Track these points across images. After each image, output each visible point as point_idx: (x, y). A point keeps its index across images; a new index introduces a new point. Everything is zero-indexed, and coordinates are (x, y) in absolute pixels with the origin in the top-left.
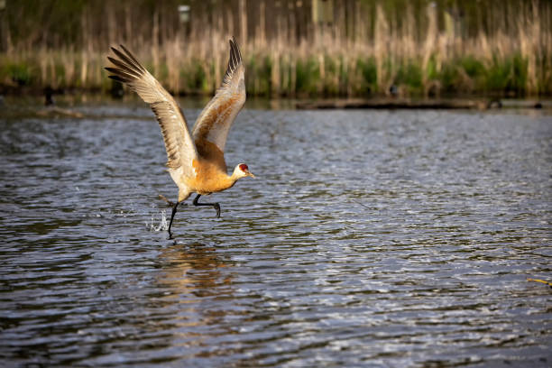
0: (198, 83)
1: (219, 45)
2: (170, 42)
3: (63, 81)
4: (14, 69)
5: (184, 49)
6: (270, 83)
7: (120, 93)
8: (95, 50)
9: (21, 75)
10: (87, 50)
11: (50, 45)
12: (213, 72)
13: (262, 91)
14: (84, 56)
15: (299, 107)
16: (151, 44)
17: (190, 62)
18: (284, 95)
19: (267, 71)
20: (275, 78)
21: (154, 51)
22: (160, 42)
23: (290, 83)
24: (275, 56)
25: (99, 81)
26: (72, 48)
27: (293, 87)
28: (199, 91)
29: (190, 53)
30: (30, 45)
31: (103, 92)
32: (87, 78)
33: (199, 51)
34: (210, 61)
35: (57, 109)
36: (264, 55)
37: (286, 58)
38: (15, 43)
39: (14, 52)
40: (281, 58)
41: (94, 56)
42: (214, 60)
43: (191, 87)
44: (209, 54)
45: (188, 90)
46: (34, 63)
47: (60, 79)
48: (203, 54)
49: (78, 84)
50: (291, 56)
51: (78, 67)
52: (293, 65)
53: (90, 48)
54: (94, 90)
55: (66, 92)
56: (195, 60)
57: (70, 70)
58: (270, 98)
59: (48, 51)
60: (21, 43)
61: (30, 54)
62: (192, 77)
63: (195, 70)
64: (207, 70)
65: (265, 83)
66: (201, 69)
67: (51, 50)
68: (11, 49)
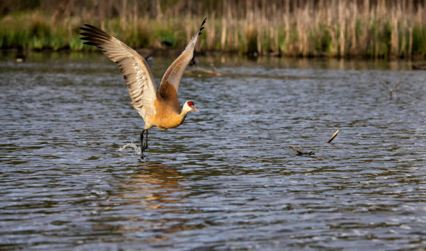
0: (325, 46)
1: (344, 12)
2: (300, 11)
3: (205, 44)
4: (162, 34)
5: (312, 16)
6: (389, 46)
7: (255, 54)
8: (233, 16)
9: (168, 39)
10: (227, 17)
11: (194, 12)
12: (338, 36)
13: (381, 53)
14: (224, 21)
15: (414, 68)
16: (284, 11)
17: (317, 27)
18: (402, 57)
19: (387, 34)
20: (394, 41)
21: (286, 18)
22: (291, 10)
23: (407, 47)
24: (394, 22)
25: (236, 44)
26: (213, 15)
27: (410, 50)
28: (326, 53)
29: (318, 20)
30: (177, 13)
31: (240, 53)
32: (226, 42)
33: (326, 18)
34: (336, 27)
35: (199, 69)
36: (385, 21)
37: (405, 23)
38: (163, 11)
39: (162, 19)
40: (399, 24)
41: (233, 22)
42: (339, 26)
43: (317, 49)
44: (335, 21)
45: (315, 53)
46: (180, 27)
47: (202, 42)
48: (330, 19)
49: (218, 47)
50: (409, 23)
51: (218, 31)
52: (411, 30)
53: (230, 15)
54: (232, 52)
55: (207, 53)
56: (322, 26)
57: (211, 35)
58: (389, 60)
59: (192, 18)
60: (169, 10)
61: (177, 20)
62: (319, 40)
63: (322, 34)
64: (332, 34)
65: (384, 45)
66: (327, 33)
67: (195, 16)
68: (160, 15)
